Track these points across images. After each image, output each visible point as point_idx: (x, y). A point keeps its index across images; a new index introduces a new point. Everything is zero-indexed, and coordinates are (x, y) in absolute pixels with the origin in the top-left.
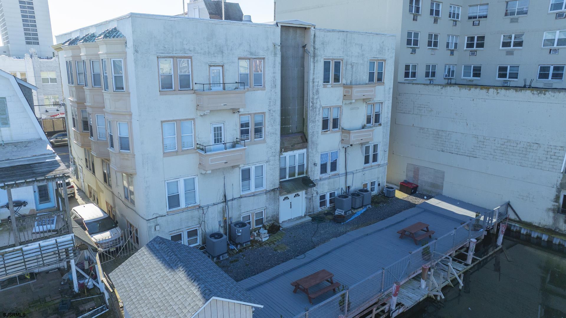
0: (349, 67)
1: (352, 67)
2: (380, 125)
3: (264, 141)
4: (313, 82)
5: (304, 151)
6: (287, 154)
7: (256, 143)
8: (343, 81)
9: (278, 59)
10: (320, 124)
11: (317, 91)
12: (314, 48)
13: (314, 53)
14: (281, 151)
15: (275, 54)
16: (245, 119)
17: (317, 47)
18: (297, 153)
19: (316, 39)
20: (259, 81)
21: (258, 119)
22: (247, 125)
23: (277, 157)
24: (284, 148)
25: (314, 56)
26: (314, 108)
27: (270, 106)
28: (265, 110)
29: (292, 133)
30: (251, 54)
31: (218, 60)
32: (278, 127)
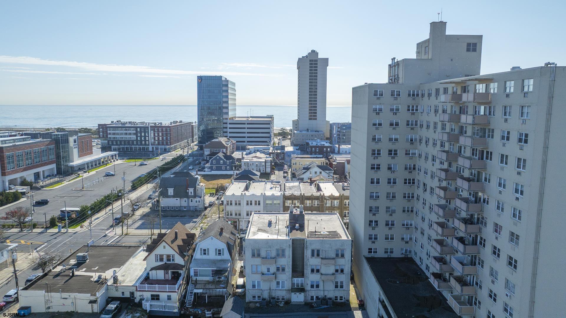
0: (324, 252)
1: (326, 252)
2: (344, 274)
3: (285, 274)
4: (306, 256)
5: (303, 279)
6: (295, 279)
7: (282, 274)
8: (321, 256)
9: (291, 249)
10: (310, 271)
11: (308, 260)
12: (306, 246)
13: (306, 247)
14: (292, 278)
15: (290, 248)
16: (278, 266)
17: (307, 245)
18: (300, 279)
19: (307, 243)
20: (283, 255)
21: (283, 266)
22: (279, 268)
23: (290, 279)
24: (293, 276)
25: (306, 248)
26: (307, 265)
27: (287, 263)
28: (286, 264)
29: (299, 272)
30: (281, 248)
31: (269, 249)
32: (291, 270)
